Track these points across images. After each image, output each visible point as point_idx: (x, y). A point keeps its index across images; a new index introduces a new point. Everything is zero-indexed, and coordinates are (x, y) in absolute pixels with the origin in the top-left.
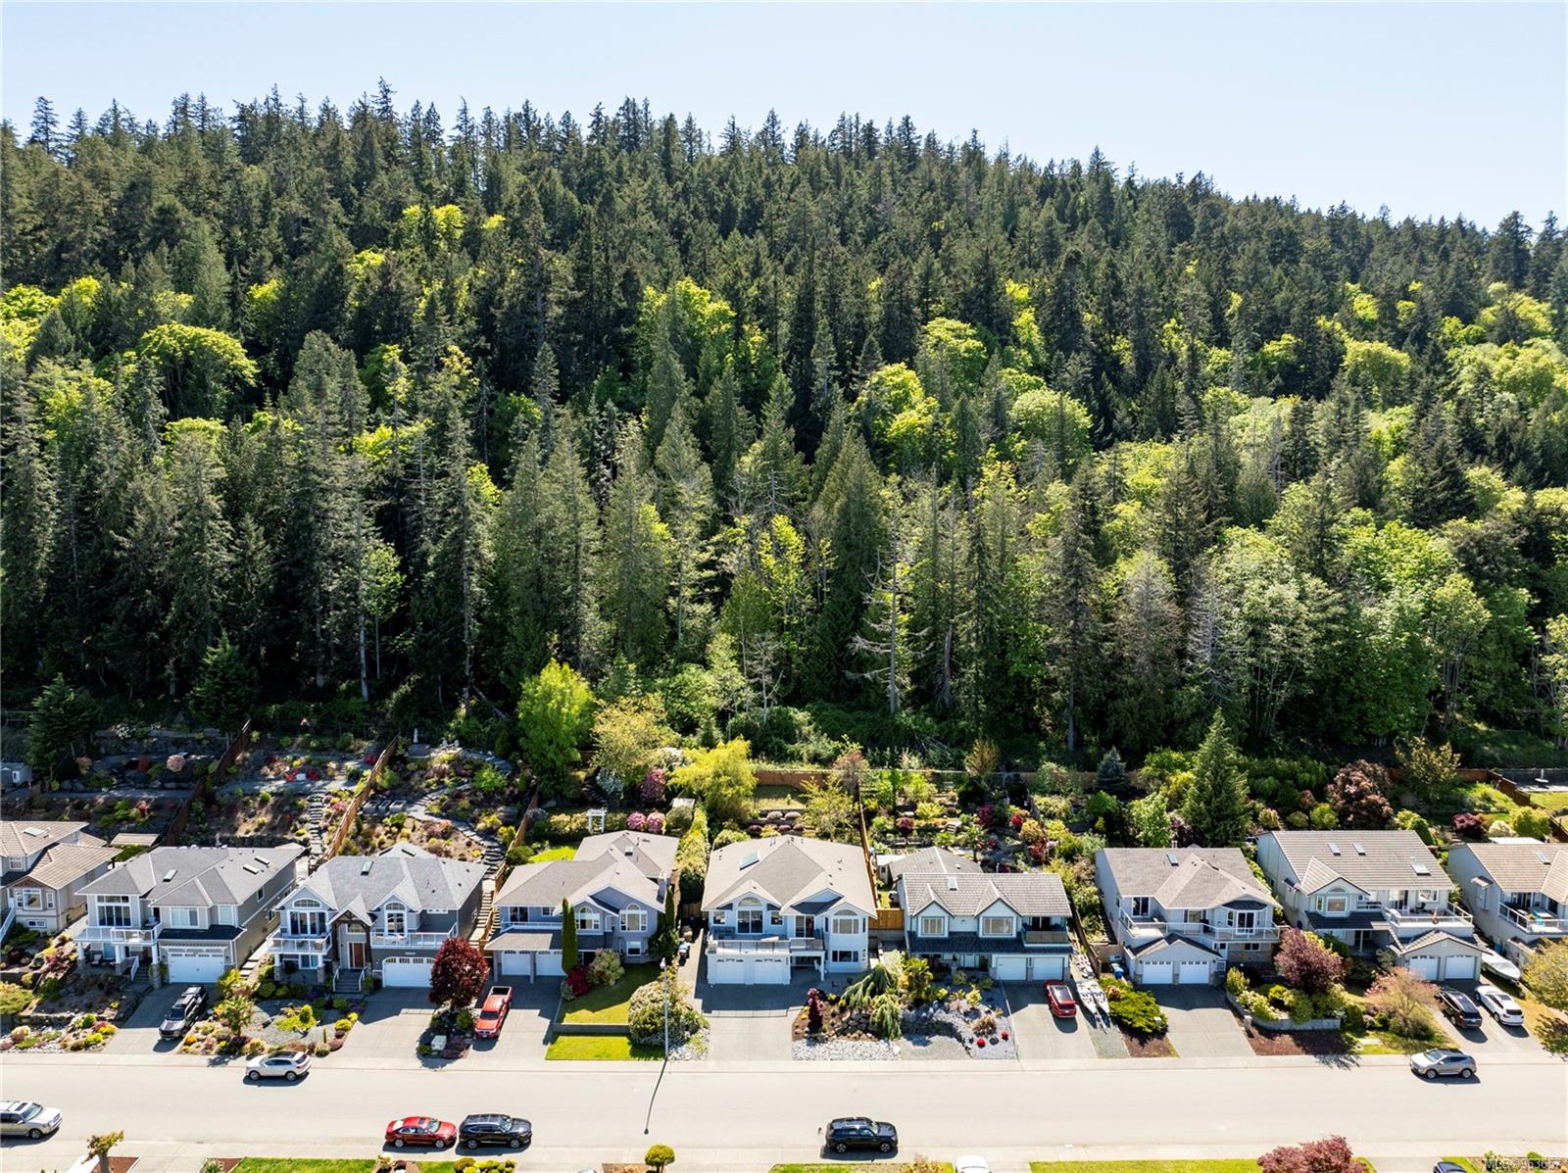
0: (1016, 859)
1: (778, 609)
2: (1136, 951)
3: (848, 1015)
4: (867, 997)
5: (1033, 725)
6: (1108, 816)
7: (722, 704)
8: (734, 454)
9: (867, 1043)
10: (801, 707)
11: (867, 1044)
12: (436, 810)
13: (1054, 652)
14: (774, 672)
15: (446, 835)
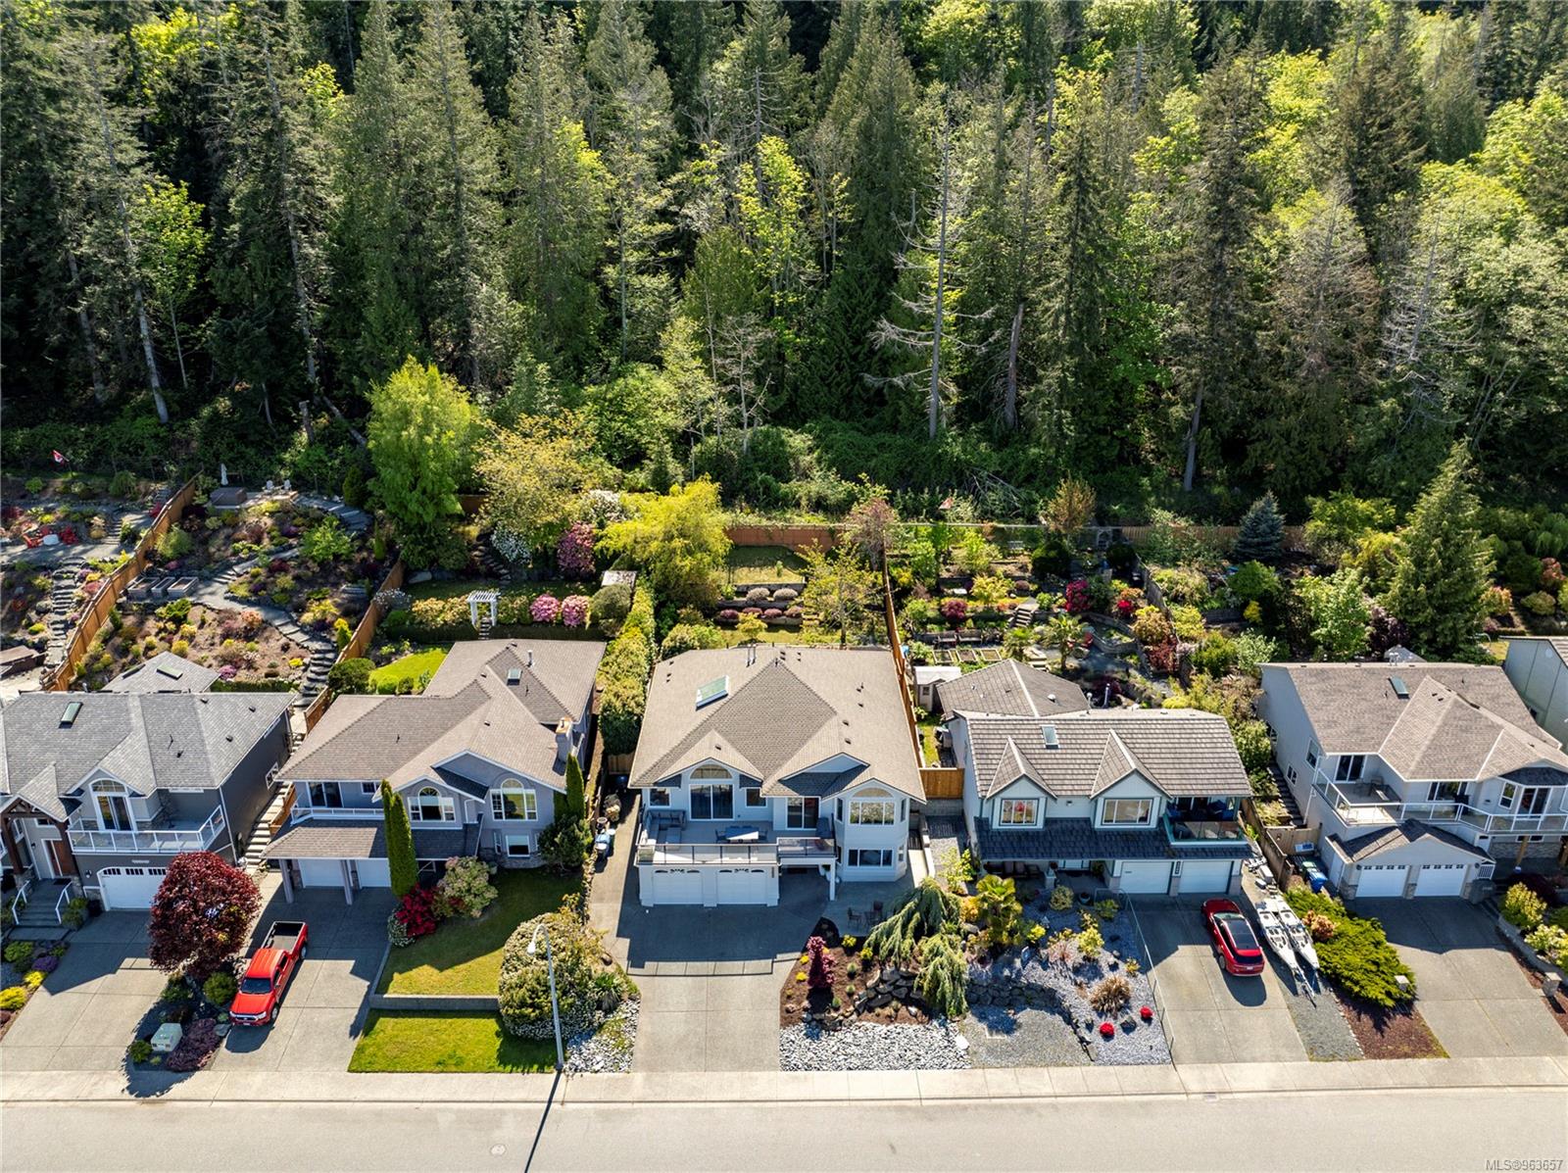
0: (1127, 667)
1: (763, 281)
2: (1351, 847)
3: (877, 974)
4: (909, 941)
5: (1130, 455)
6: (1266, 600)
7: (681, 424)
8: (704, 60)
9: (911, 1028)
10: (798, 425)
11: (911, 1031)
12: (242, 592)
13: (1181, 344)
14: (758, 377)
15: (250, 634)
